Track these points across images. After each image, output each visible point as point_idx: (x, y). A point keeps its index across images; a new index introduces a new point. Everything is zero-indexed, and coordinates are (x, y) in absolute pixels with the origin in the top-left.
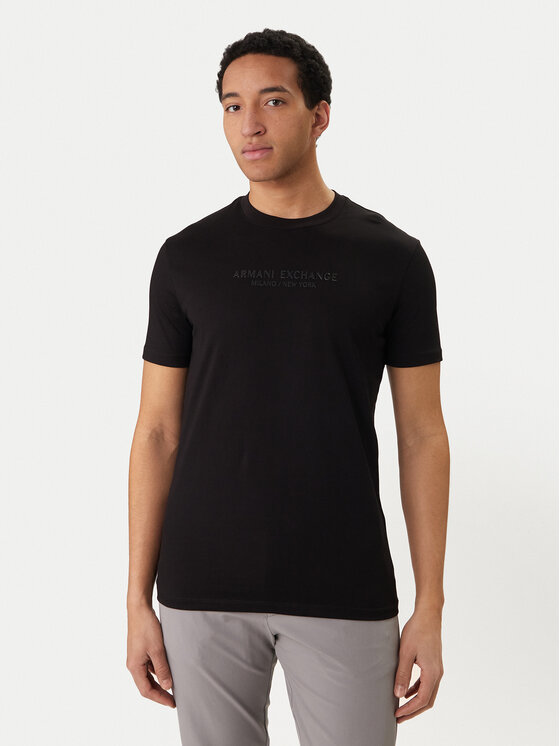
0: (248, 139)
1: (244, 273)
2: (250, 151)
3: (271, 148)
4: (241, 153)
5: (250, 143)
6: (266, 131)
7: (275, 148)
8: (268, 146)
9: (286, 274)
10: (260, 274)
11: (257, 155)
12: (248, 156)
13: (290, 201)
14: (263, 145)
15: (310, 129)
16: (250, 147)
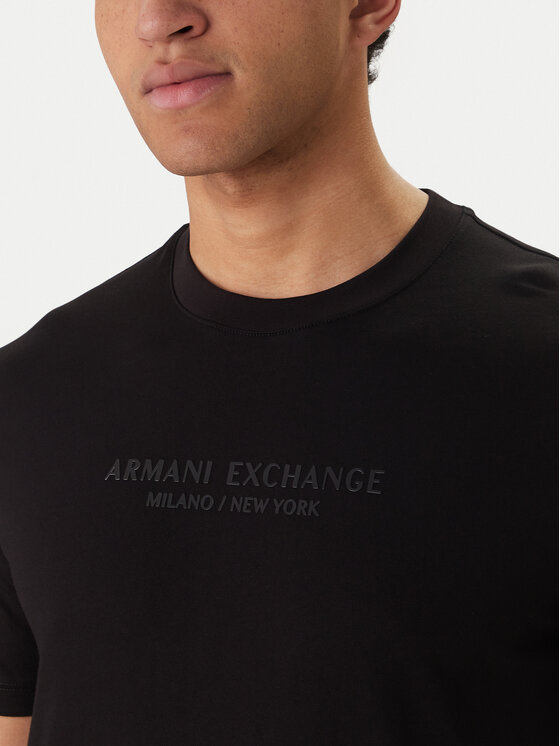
0: (159, 50)
1: (133, 466)
2: (163, 86)
3: (227, 74)
4: (142, 92)
5: (163, 62)
6: (208, 27)
7: (239, 75)
8: (218, 70)
9: (243, 473)
10: (173, 473)
11: (184, 95)
12: (160, 102)
13: (282, 238)
14: (201, 67)
15: (344, 23)
16: (162, 75)
